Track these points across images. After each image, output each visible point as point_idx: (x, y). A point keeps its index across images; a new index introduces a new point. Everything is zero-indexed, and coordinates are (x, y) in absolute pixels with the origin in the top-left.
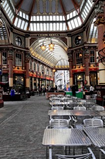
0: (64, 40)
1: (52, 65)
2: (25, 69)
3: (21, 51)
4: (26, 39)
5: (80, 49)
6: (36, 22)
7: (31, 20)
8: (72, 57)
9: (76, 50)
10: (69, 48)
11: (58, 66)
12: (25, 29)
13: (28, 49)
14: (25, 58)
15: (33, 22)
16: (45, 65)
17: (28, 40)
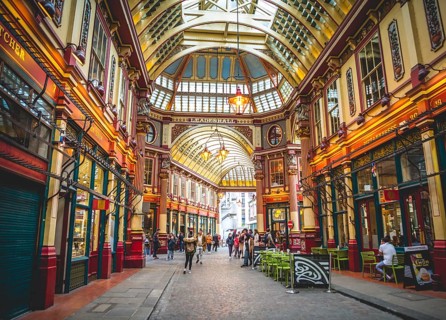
0: (247, 133)
1: (214, 179)
2: (160, 191)
3: (153, 153)
4: (165, 126)
5: (278, 153)
6: (188, 94)
7: (179, 90)
8: (263, 169)
9: (270, 155)
10: (257, 150)
11: (228, 182)
12: (164, 107)
13: (166, 148)
14: (160, 168)
15: (182, 94)
16: (199, 180)
17: (168, 129)
